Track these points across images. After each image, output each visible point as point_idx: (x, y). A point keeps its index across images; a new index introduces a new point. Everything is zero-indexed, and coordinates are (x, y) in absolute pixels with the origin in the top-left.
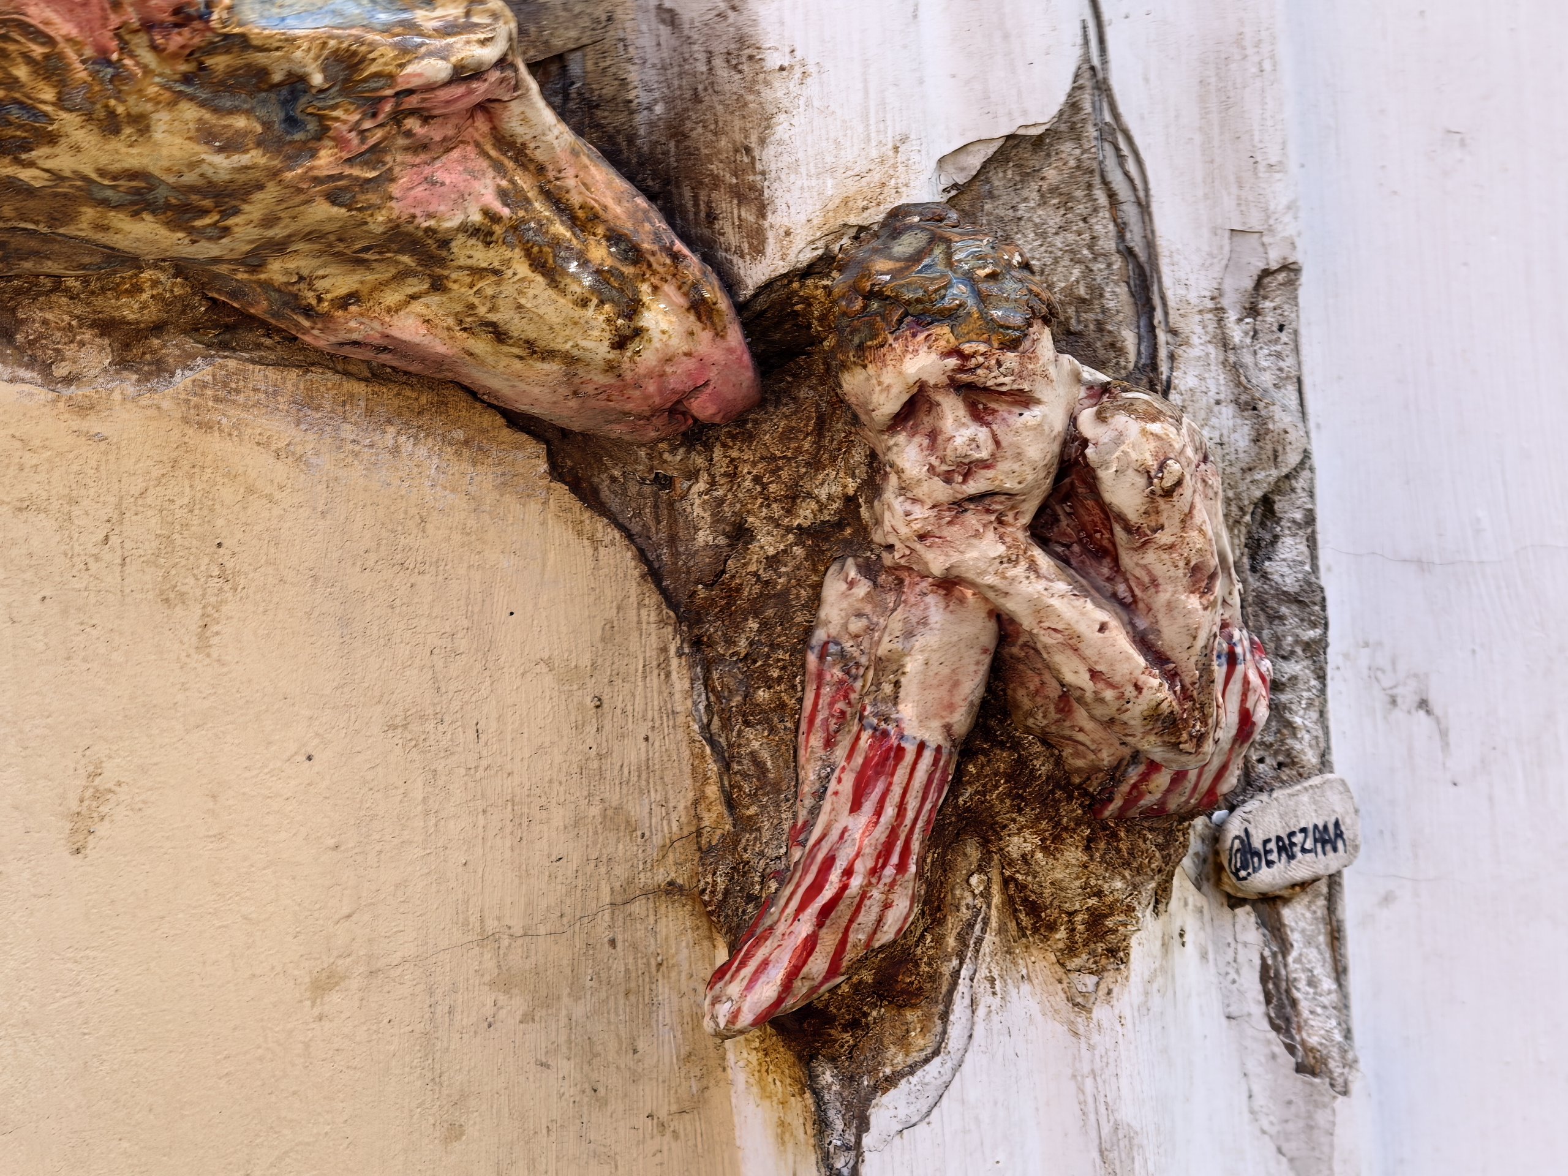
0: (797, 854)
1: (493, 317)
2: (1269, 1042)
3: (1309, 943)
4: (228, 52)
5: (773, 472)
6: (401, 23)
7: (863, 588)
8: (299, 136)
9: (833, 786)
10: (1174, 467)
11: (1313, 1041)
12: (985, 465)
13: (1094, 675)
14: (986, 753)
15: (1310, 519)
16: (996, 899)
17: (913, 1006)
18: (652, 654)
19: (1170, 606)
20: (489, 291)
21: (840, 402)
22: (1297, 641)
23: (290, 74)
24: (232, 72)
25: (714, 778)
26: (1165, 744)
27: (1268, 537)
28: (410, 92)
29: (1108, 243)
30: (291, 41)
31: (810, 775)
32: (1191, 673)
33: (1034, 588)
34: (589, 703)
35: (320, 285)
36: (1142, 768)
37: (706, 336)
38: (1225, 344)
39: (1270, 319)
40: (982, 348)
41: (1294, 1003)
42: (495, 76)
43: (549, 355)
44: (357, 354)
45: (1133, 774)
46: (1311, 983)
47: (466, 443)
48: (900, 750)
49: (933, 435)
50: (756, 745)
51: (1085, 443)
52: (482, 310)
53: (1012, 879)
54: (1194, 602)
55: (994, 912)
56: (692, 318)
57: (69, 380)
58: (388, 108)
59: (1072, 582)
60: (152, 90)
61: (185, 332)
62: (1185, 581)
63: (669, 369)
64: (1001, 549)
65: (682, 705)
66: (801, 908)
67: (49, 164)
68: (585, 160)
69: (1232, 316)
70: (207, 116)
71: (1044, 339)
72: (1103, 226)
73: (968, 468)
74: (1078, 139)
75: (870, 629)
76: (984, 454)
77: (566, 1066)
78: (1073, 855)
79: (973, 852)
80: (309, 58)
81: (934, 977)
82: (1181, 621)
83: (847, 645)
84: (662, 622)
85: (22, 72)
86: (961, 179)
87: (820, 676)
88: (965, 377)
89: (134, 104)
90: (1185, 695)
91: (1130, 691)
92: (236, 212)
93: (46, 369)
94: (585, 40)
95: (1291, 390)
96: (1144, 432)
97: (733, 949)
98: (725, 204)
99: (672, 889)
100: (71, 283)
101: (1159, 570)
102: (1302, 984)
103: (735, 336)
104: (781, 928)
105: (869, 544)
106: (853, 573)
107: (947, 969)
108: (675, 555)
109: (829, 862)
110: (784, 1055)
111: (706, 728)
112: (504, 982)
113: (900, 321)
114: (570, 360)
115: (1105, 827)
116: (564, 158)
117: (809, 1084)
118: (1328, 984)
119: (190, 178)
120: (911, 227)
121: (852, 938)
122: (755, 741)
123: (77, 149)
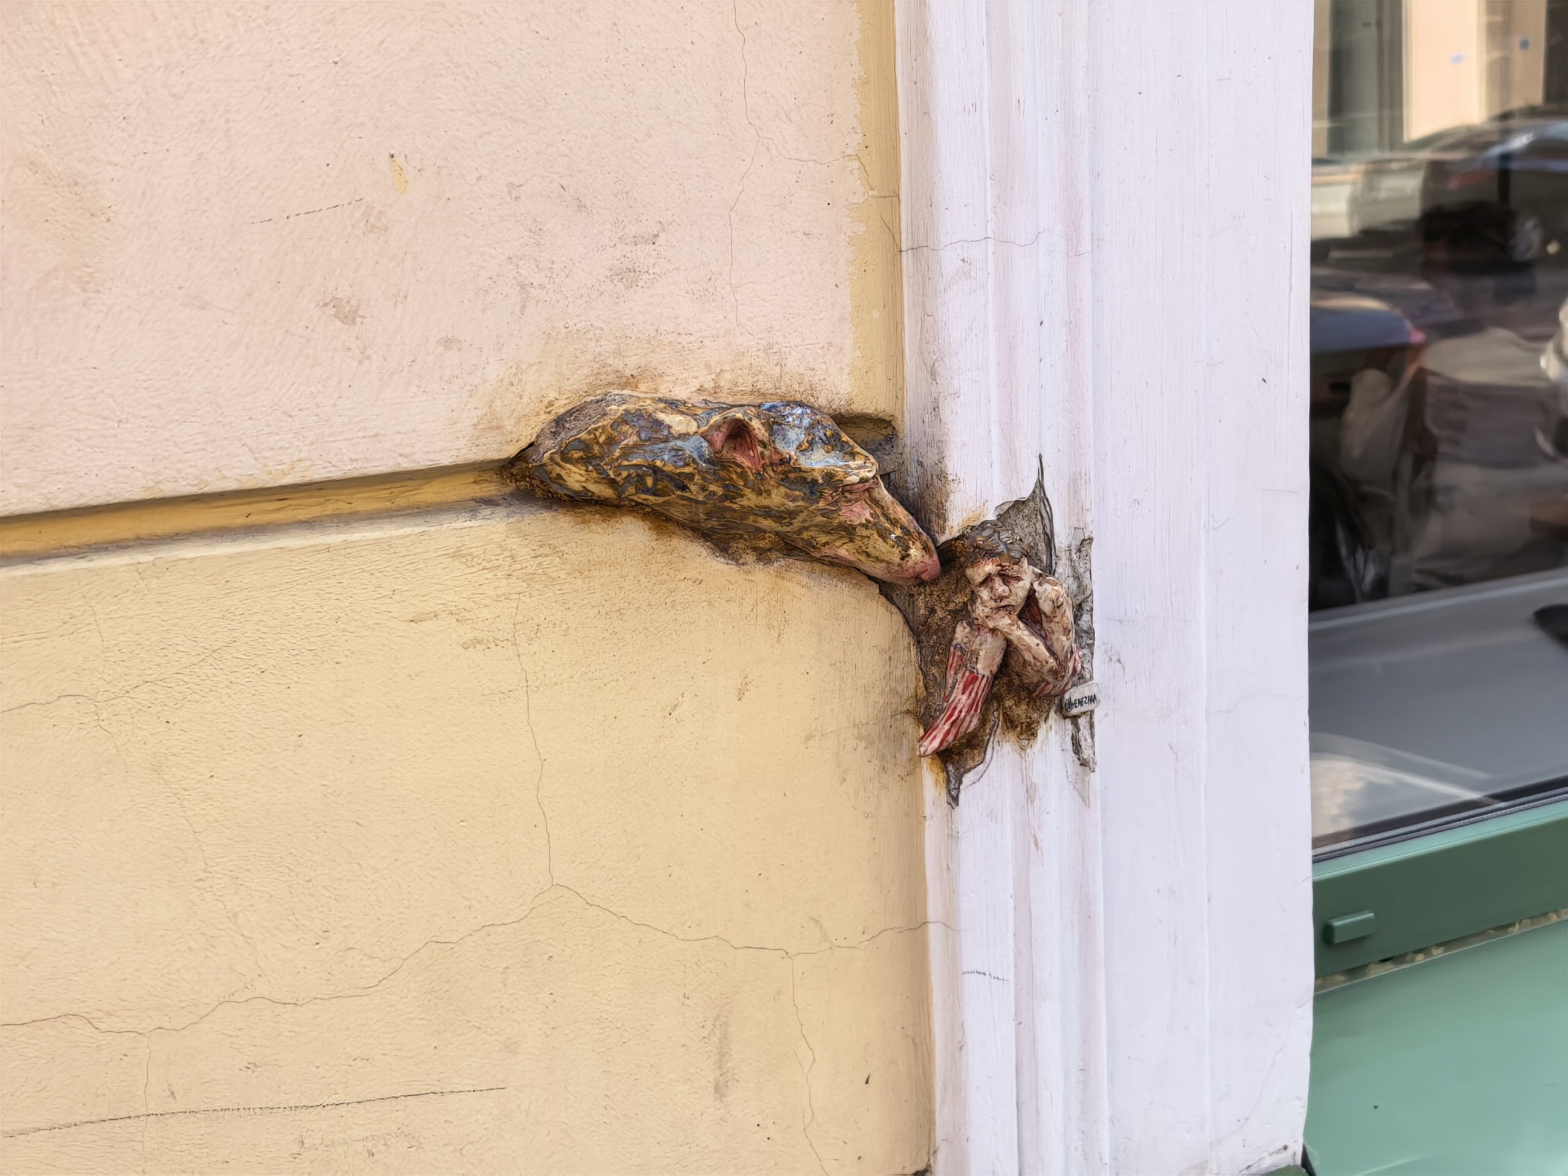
0: (945, 705)
1: (867, 550)
2: (1072, 757)
3: (1085, 728)
4: (795, 472)
5: (943, 594)
6: (845, 465)
7: (968, 629)
8: (814, 497)
9: (957, 686)
10: (1061, 599)
11: (1085, 757)
12: (1006, 597)
13: (1034, 658)
14: (1001, 678)
15: (1092, 609)
16: (1001, 719)
17: (976, 749)
18: (906, 645)
19: (1057, 639)
20: (866, 543)
21: (964, 575)
22: (1086, 644)
23: (813, 479)
24: (796, 478)
25: (922, 680)
26: (1054, 679)
27: (1080, 614)
28: (847, 485)
29: (1040, 531)
30: (814, 470)
31: (950, 681)
32: (1062, 658)
33: (1018, 633)
34: (887, 658)
35: (818, 539)
36: (1046, 683)
37: (927, 557)
38: (1071, 560)
39: (1084, 553)
40: (1008, 564)
41: (1080, 746)
42: (871, 481)
43: (882, 561)
44: (827, 559)
45: (1043, 685)
46: (1085, 740)
47: (856, 584)
48: (977, 678)
49: (992, 588)
50: (934, 671)
51: (1035, 591)
52: (864, 548)
53: (1006, 713)
54: (1064, 638)
55: (1000, 723)
56: (924, 551)
57: (743, 564)
58: (840, 490)
59: (1029, 631)
60: (772, 483)
61: (777, 551)
62: (1063, 632)
63: (916, 566)
64: (1010, 621)
65: (913, 659)
66: (946, 721)
67: (741, 503)
68: (895, 505)
69: (1074, 552)
70: (788, 491)
71: (1025, 561)
72: (1039, 525)
73: (1002, 598)
74: (1034, 502)
75: (970, 641)
76: (1007, 594)
77: (875, 762)
78: (1024, 707)
79: (995, 705)
80: (818, 475)
81: (983, 741)
82: (1060, 643)
83: (963, 645)
84: (909, 636)
85: (734, 476)
86: (1002, 513)
87: (954, 654)
88: (1002, 572)
89: (767, 487)
90: (1060, 664)
91: (1044, 663)
92: (795, 518)
93: (737, 561)
94: (896, 469)
95: (1088, 572)
96: (1053, 589)
97: (926, 731)
98: (933, 518)
99: (908, 712)
100: (745, 536)
101: (1054, 628)
102: (1083, 740)
103: (935, 557)
104: (940, 726)
105: (970, 617)
106: (965, 625)
107: (986, 738)
108: (913, 616)
109: (955, 708)
110: (938, 761)
111: (920, 666)
112: (860, 738)
113: (984, 556)
114: (888, 563)
115: (1033, 699)
116: (890, 505)
117: (945, 770)
118: (1089, 740)
119: (782, 509)
120: (988, 527)
121: (961, 730)
122: (934, 670)
123: (749, 499)
